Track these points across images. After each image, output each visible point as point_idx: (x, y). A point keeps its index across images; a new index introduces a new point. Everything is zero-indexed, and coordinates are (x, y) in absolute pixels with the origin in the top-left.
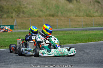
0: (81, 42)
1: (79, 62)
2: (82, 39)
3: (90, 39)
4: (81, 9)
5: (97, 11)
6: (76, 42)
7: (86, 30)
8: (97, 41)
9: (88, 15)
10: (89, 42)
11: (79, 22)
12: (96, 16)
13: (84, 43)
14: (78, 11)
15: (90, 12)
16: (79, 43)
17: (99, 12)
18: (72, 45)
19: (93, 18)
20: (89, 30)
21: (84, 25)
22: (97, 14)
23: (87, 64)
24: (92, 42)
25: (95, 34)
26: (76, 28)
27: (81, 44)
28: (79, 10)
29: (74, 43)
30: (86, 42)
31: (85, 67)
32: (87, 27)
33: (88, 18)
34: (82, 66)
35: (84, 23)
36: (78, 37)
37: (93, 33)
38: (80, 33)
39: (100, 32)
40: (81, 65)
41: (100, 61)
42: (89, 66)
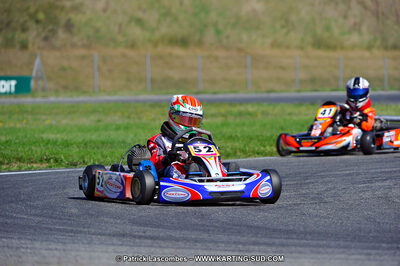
4: (293, 18)
5: (356, 27)
7: (313, 102)
9: (319, 44)
11: (283, 68)
12: (354, 47)
14: (283, 27)
15: (328, 28)
17: (364, 29)
18: (257, 161)
21: (302, 82)
22: (355, 38)
23: (321, 243)
26: (273, 95)
28: (287, 21)
29: (266, 155)
32: (316, 91)
33: (321, 53)
35: (302, 75)
38: (290, 114)
40: (295, 245)
41: (370, 232)
42: (330, 250)
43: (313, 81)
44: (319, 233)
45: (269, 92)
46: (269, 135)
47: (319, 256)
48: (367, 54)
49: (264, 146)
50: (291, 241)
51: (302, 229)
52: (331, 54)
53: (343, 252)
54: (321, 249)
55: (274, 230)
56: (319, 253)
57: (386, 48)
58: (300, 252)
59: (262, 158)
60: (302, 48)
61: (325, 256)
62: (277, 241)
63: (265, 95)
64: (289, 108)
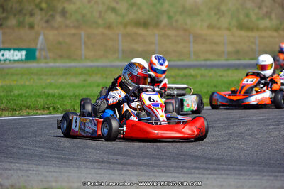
1: (218, 160)
4: (223, 8)
5: (268, 14)
7: (237, 67)
9: (241, 26)
11: (216, 44)
12: (265, 29)
14: (216, 14)
15: (247, 16)
17: (273, 16)
21: (229, 53)
22: (266, 23)
23: (242, 168)
26: (208, 63)
28: (219, 10)
31: (236, 174)
32: (239, 59)
33: (243, 33)
34: (229, 172)
35: (230, 48)
36: (215, 86)
38: (221, 76)
40: (224, 170)
41: (277, 160)
43: (237, 52)
44: (241, 161)
45: (206, 60)
46: (205, 90)
47: (241, 177)
48: (275, 34)
51: (229, 158)
52: (250, 34)
53: (257, 175)
54: (242, 173)
55: (209, 159)
56: (241, 175)
58: (228, 175)
60: (229, 29)
62: (211, 167)
63: (203, 63)
64: (220, 72)
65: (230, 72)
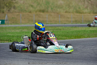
0: (70, 38)
1: (68, 58)
2: (71, 35)
3: (79, 35)
4: (71, 5)
5: (87, 7)
6: (65, 38)
7: (76, 26)
8: (86, 38)
9: (77, 12)
10: (78, 38)
11: (68, 18)
12: (86, 13)
13: (73, 39)
14: (68, 7)
15: (79, 8)
16: (68, 39)
17: (88, 8)
18: (61, 41)
19: (83, 15)
20: (79, 26)
21: (73, 21)
22: (86, 11)
24: (81, 38)
25: (84, 31)
26: (65, 25)
27: (70, 40)
28: (69, 6)
29: (63, 39)
30: (75, 39)
31: (74, 63)
32: (76, 23)
33: (78, 14)
34: (71, 62)
35: (73, 20)
36: (68, 33)
37: (83, 29)
38: (70, 29)
39: (89, 28)
42: (78, 62)
43: (76, 21)
44: (76, 58)
47: (76, 64)
48: (89, 15)
49: (63, 37)
50: (69, 60)
52: (80, 14)
53: (81, 63)
54: (76, 62)
56: (75, 63)
57: (94, 13)
58: (71, 63)
59: (62, 40)
60: (73, 13)
61: (77, 64)
62: (65, 60)
63: (64, 25)
65: (73, 28)
